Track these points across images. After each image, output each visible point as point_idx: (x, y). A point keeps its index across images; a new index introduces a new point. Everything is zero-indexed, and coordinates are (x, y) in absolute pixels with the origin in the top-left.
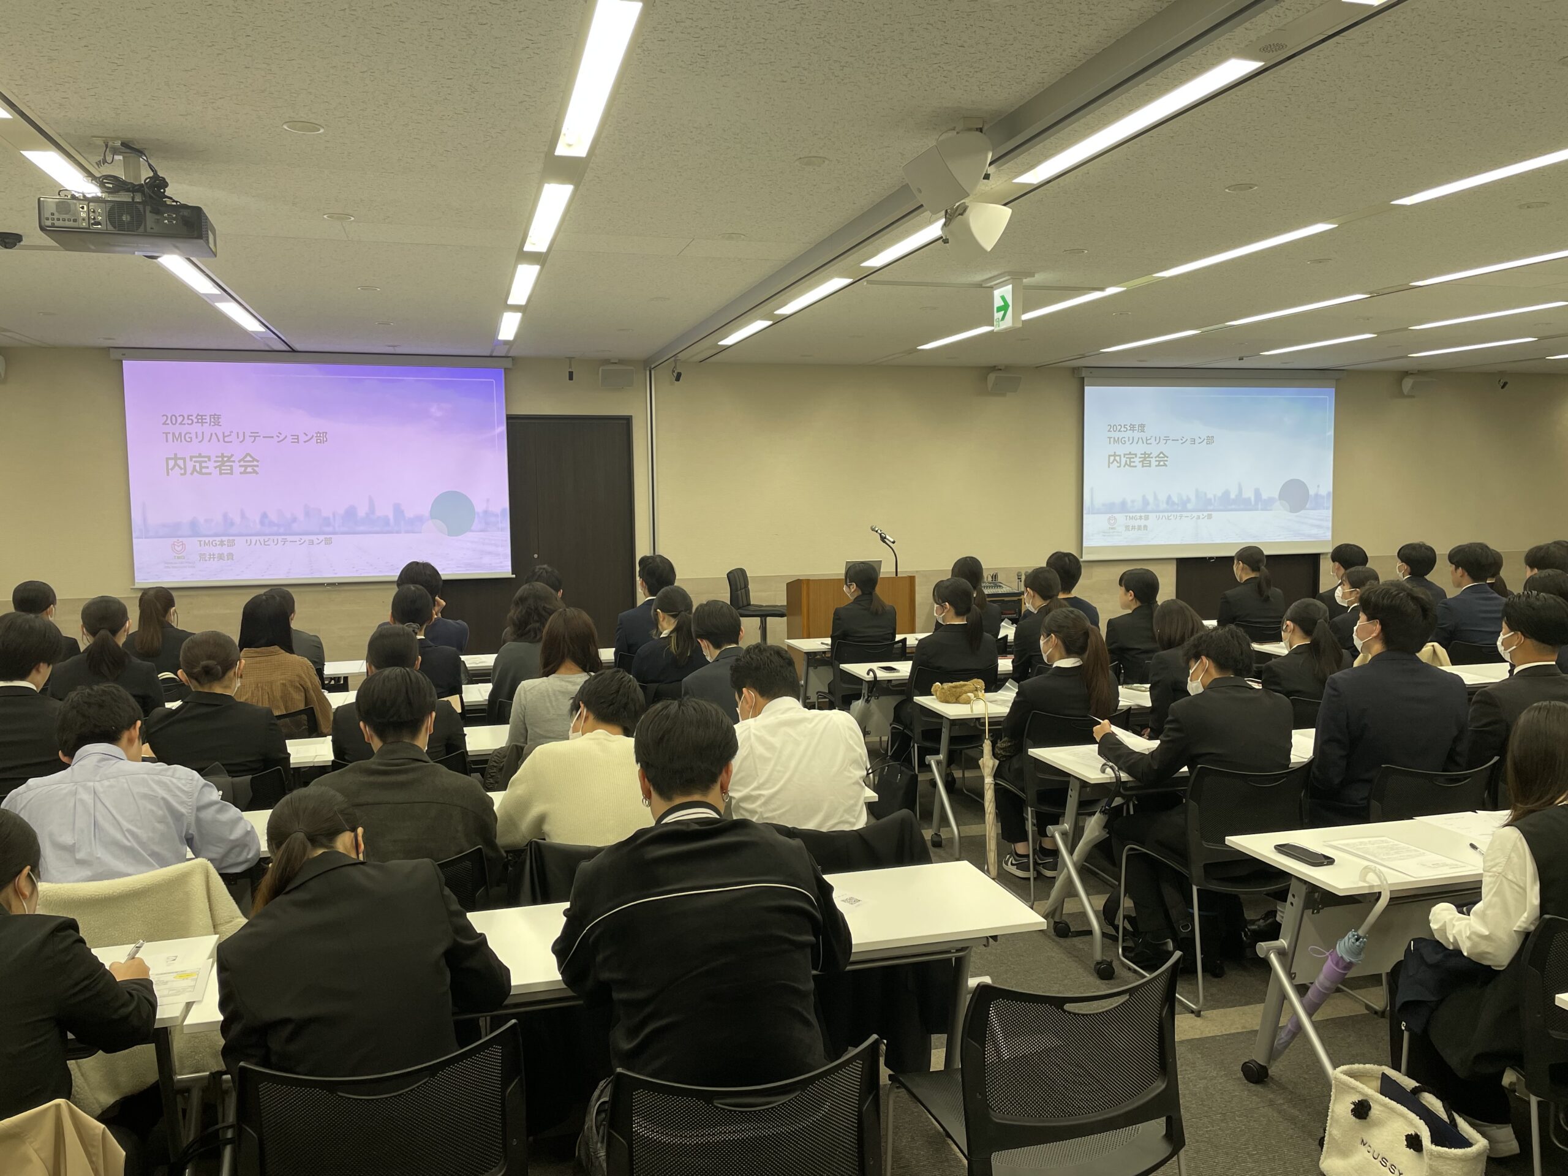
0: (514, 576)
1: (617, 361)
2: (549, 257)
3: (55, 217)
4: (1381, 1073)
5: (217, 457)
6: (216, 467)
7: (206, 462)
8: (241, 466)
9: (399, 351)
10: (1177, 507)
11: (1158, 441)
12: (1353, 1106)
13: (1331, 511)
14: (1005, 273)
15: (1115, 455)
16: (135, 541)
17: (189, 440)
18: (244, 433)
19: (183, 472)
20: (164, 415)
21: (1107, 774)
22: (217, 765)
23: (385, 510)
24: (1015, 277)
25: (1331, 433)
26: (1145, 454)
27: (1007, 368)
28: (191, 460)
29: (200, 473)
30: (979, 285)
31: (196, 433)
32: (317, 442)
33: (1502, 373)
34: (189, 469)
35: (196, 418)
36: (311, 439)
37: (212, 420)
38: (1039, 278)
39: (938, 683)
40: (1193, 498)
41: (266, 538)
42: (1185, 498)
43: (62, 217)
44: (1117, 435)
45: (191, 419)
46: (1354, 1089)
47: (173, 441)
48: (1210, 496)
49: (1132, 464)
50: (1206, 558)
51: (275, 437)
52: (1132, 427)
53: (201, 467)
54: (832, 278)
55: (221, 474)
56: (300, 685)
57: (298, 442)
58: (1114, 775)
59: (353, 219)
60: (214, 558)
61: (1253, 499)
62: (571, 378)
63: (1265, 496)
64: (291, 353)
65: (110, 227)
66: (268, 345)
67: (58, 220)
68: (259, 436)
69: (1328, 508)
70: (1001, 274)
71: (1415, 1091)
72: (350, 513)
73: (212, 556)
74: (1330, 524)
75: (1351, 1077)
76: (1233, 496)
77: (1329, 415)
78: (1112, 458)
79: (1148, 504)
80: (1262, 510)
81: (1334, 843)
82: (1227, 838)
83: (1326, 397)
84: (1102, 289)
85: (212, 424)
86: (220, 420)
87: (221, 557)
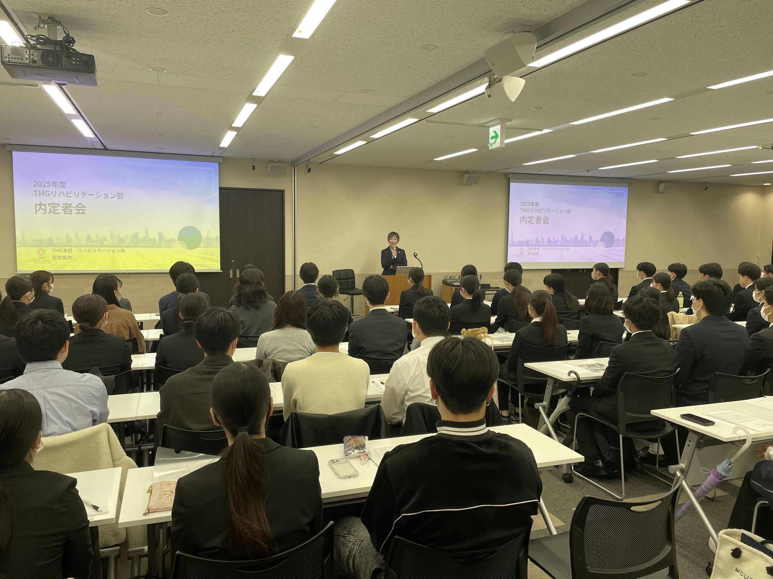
0: (222, 271)
1: (277, 161)
2: (264, 100)
3: (10, 57)
4: (741, 533)
5: (63, 204)
6: (62, 210)
7: (57, 207)
8: (76, 210)
9: (163, 151)
10: (552, 243)
11: (544, 211)
12: (732, 551)
13: (624, 248)
14: (497, 119)
15: (524, 217)
16: (17, 248)
17: (48, 195)
18: (78, 192)
19: (44, 212)
20: (34, 182)
21: (571, 376)
22: (96, 369)
23: (154, 235)
24: (502, 121)
25: (626, 209)
26: (538, 217)
27: (474, 172)
28: (49, 206)
29: (54, 213)
30: (482, 126)
31: (52, 191)
32: (118, 198)
33: (705, 183)
34: (48, 211)
35: (52, 183)
36: (114, 196)
37: (61, 185)
38: (515, 122)
39: (464, 329)
40: (560, 240)
41: (89, 249)
42: (556, 239)
43: (14, 57)
44: (525, 207)
45: (49, 184)
46: (732, 542)
47: (39, 195)
48: (568, 239)
49: (532, 222)
50: (565, 269)
51: (95, 195)
52: (532, 204)
53: (54, 210)
54: (408, 118)
55: (65, 214)
56: (127, 326)
57: (107, 198)
58: (576, 377)
59: (165, 71)
60: (61, 258)
61: (588, 240)
62: (254, 169)
63: (594, 240)
64: (105, 151)
65: (42, 64)
66: (93, 146)
67: (12, 58)
68: (86, 194)
69: (623, 246)
70: (495, 119)
71: (763, 543)
72: (135, 236)
73: (60, 257)
74: (624, 254)
75: (728, 535)
76: (579, 239)
77: (625, 200)
78: (522, 219)
79: (539, 242)
80: (593, 246)
81: (710, 413)
82: (651, 411)
83: (624, 191)
84: (541, 130)
85: (61, 187)
86: (65, 185)
87: (64, 258)
